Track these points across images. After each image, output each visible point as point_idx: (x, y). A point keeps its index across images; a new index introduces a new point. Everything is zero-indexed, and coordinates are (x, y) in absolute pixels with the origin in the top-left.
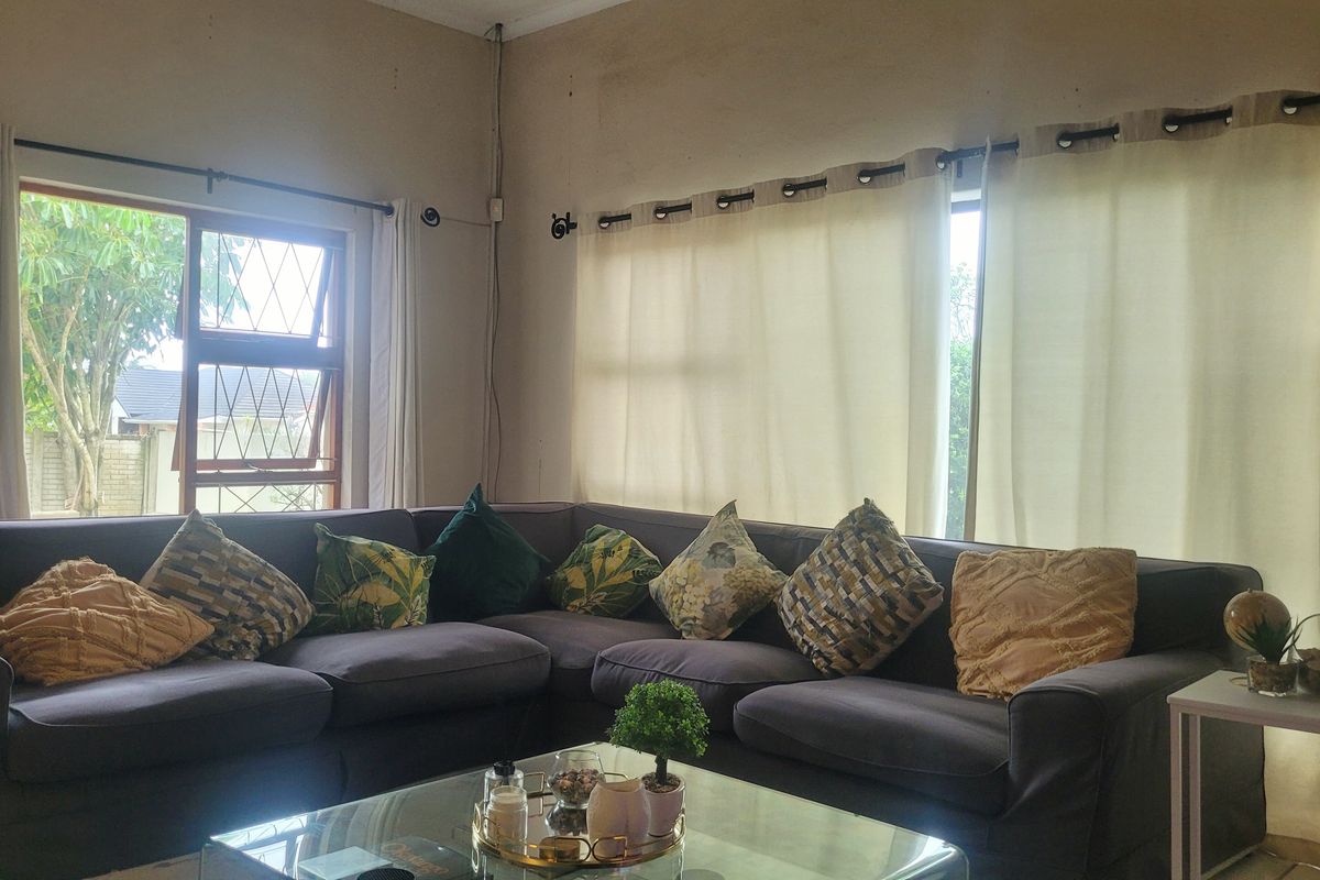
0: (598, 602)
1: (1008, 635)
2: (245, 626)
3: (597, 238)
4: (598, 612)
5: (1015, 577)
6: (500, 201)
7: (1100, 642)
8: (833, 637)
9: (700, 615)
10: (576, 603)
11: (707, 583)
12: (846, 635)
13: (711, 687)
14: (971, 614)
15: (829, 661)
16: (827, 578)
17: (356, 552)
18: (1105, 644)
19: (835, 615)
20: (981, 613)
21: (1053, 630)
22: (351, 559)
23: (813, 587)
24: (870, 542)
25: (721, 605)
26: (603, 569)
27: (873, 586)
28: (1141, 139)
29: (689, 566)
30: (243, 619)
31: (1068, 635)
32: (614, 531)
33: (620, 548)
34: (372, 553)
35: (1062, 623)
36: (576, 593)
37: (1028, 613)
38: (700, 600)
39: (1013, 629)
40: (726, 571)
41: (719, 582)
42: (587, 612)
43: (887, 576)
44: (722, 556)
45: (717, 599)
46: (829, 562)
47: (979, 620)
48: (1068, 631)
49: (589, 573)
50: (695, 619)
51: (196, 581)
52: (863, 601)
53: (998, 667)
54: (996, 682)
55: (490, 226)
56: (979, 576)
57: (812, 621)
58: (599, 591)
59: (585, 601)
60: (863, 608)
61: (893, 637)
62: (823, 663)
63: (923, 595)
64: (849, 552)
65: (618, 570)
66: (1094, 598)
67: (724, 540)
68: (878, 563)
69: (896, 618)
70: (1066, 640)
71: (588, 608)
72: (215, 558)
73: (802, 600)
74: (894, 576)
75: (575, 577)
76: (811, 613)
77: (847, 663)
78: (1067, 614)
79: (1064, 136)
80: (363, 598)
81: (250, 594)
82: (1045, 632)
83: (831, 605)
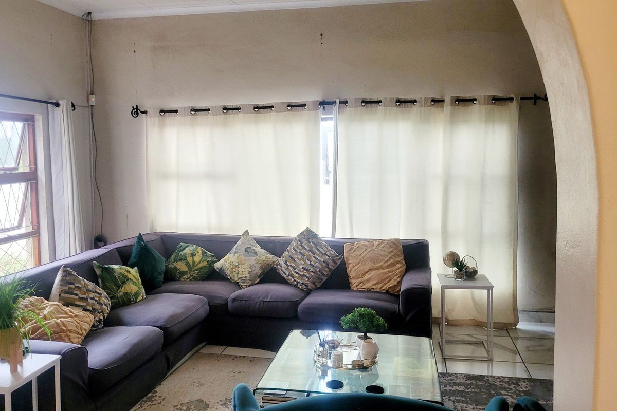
0: (195, 275)
1: (370, 270)
2: (98, 313)
3: (159, 119)
4: (195, 279)
5: (367, 251)
6: (94, 96)
7: (399, 269)
8: (307, 277)
9: (248, 275)
10: (185, 277)
11: (248, 263)
12: (312, 276)
13: (286, 303)
14: (355, 265)
15: (307, 286)
16: (300, 257)
17: (117, 272)
18: (400, 269)
19: (307, 270)
20: (358, 263)
21: (384, 267)
22: (117, 275)
23: (295, 261)
24: (313, 243)
25: (256, 271)
26: (194, 262)
27: (319, 259)
28: (389, 107)
29: (238, 258)
30: (98, 310)
31: (388, 268)
32: (191, 245)
33: (198, 253)
34: (123, 271)
35: (386, 264)
36: (183, 273)
37: (374, 262)
38: (246, 270)
39: (371, 268)
40: (255, 258)
41: (253, 262)
42: (190, 280)
43: (323, 254)
44: (251, 252)
45: (253, 269)
46: (299, 251)
47: (358, 266)
48: (388, 266)
49: (188, 264)
50: (246, 277)
51: (77, 297)
52: (317, 264)
53: (368, 281)
54: (368, 285)
55: (89, 107)
56: (354, 251)
57: (297, 273)
58: (194, 271)
59: (189, 276)
60: (317, 266)
61: (328, 275)
62: (304, 287)
63: (337, 259)
64: (306, 247)
65: (200, 262)
66: (394, 255)
67: (249, 246)
68: (318, 250)
69: (329, 268)
70: (389, 270)
71: (191, 278)
72: (80, 286)
73: (291, 266)
74: (325, 254)
75: (182, 266)
76: (296, 270)
77: (314, 286)
78: (387, 261)
79: (363, 102)
80: (126, 291)
81: (95, 298)
82: (381, 267)
83: (304, 266)
